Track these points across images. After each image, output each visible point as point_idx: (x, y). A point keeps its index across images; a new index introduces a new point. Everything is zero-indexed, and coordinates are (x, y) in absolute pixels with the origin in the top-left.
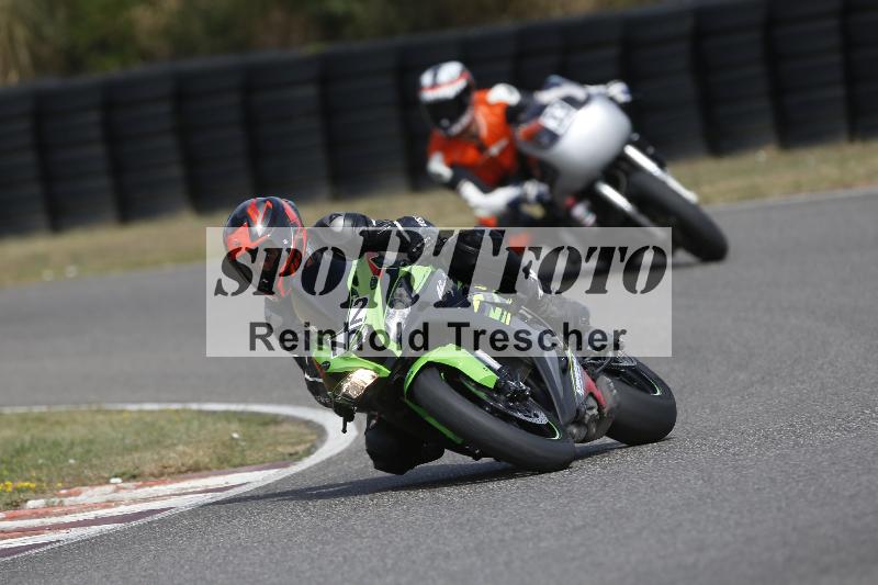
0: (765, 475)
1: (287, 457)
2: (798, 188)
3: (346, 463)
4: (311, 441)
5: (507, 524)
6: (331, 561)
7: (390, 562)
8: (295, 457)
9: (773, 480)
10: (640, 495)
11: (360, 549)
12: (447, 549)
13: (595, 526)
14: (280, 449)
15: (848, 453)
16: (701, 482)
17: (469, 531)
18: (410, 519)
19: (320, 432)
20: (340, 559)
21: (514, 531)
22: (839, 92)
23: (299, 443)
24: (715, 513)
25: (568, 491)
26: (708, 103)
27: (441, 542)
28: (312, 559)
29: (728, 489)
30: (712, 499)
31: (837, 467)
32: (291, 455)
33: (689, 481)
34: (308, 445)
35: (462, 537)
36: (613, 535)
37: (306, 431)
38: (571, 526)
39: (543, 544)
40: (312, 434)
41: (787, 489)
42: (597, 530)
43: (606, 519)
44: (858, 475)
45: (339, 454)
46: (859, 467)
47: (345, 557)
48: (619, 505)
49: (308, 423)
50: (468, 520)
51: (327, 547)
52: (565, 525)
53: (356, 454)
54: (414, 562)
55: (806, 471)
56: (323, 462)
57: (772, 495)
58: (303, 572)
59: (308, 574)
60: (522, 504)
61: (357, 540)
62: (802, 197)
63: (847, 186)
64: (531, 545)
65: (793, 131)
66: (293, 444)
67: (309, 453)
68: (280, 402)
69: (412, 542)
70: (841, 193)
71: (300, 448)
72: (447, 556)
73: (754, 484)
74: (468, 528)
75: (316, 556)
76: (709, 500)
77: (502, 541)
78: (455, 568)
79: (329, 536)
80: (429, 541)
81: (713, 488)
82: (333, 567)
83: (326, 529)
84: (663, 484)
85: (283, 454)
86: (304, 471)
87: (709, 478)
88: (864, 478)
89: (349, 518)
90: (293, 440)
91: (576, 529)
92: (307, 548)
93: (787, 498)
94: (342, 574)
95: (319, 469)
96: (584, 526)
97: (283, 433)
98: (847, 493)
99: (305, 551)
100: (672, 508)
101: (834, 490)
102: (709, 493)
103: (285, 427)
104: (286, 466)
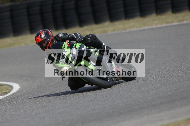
0: (108, 93)
1: (5, 93)
2: (114, 30)
3: (17, 94)
4: (10, 89)
5: (52, 106)
6: (14, 116)
7: (27, 115)
8: (6, 93)
9: (110, 94)
10: (81, 99)
11: (20, 113)
12: (40, 112)
13: (71, 106)
14: (3, 91)
15: (126, 88)
16: (94, 95)
17: (44, 108)
18: (31, 106)
19: (12, 87)
20: (16, 115)
21: (54, 107)
22: (122, 9)
23: (7, 90)
24: (97, 102)
25: (66, 98)
26: (94, 13)
27: (38, 110)
28: (10, 115)
29: (100, 97)
30: (97, 99)
31: (123, 91)
32: (5, 92)
33: (92, 95)
34: (9, 90)
35: (43, 109)
36: (75, 108)
37: (9, 87)
38: (66, 106)
39: (60, 110)
40: (10, 88)
41: (113, 96)
42: (72, 107)
43: (74, 104)
44: (128, 93)
45: (16, 92)
46: (128, 91)
47: (17, 115)
48: (76, 101)
49: (9, 85)
50: (44, 106)
51: (13, 113)
52: (65, 106)
53: (19, 92)
54: (32, 115)
55: (117, 92)
56: (12, 94)
57: (109, 98)
58: (8, 118)
59: (9, 118)
60: (55, 101)
61: (20, 111)
62: (115, 32)
63: (125, 29)
64: (57, 110)
65: (113, 18)
66: (6, 90)
67: (9, 92)
68: (3, 81)
69: (32, 111)
70: (124, 31)
71: (7, 91)
72: (39, 114)
73: (106, 95)
74: (44, 107)
75: (11, 115)
76: (96, 99)
77: (51, 110)
78: (41, 116)
79: (14, 110)
80: (35, 110)
81: (97, 97)
82: (14, 117)
83: (13, 109)
84: (86, 96)
85: (4, 92)
86: (8, 96)
87: (96, 94)
88: (129, 93)
89: (18, 106)
90: (6, 89)
91: (67, 107)
92: (9, 113)
93: (113, 98)
94: (17, 118)
95: (11, 96)
96: (69, 106)
97: (4, 88)
98: (126, 97)
99: (9, 114)
100: (88, 101)
101: (123, 96)
102: (96, 98)
103: (4, 87)
104: (4, 95)
